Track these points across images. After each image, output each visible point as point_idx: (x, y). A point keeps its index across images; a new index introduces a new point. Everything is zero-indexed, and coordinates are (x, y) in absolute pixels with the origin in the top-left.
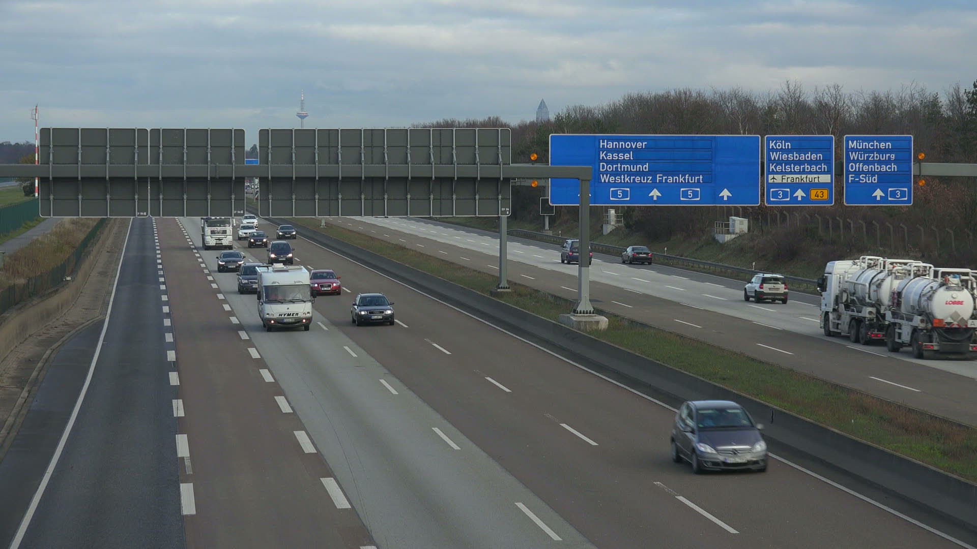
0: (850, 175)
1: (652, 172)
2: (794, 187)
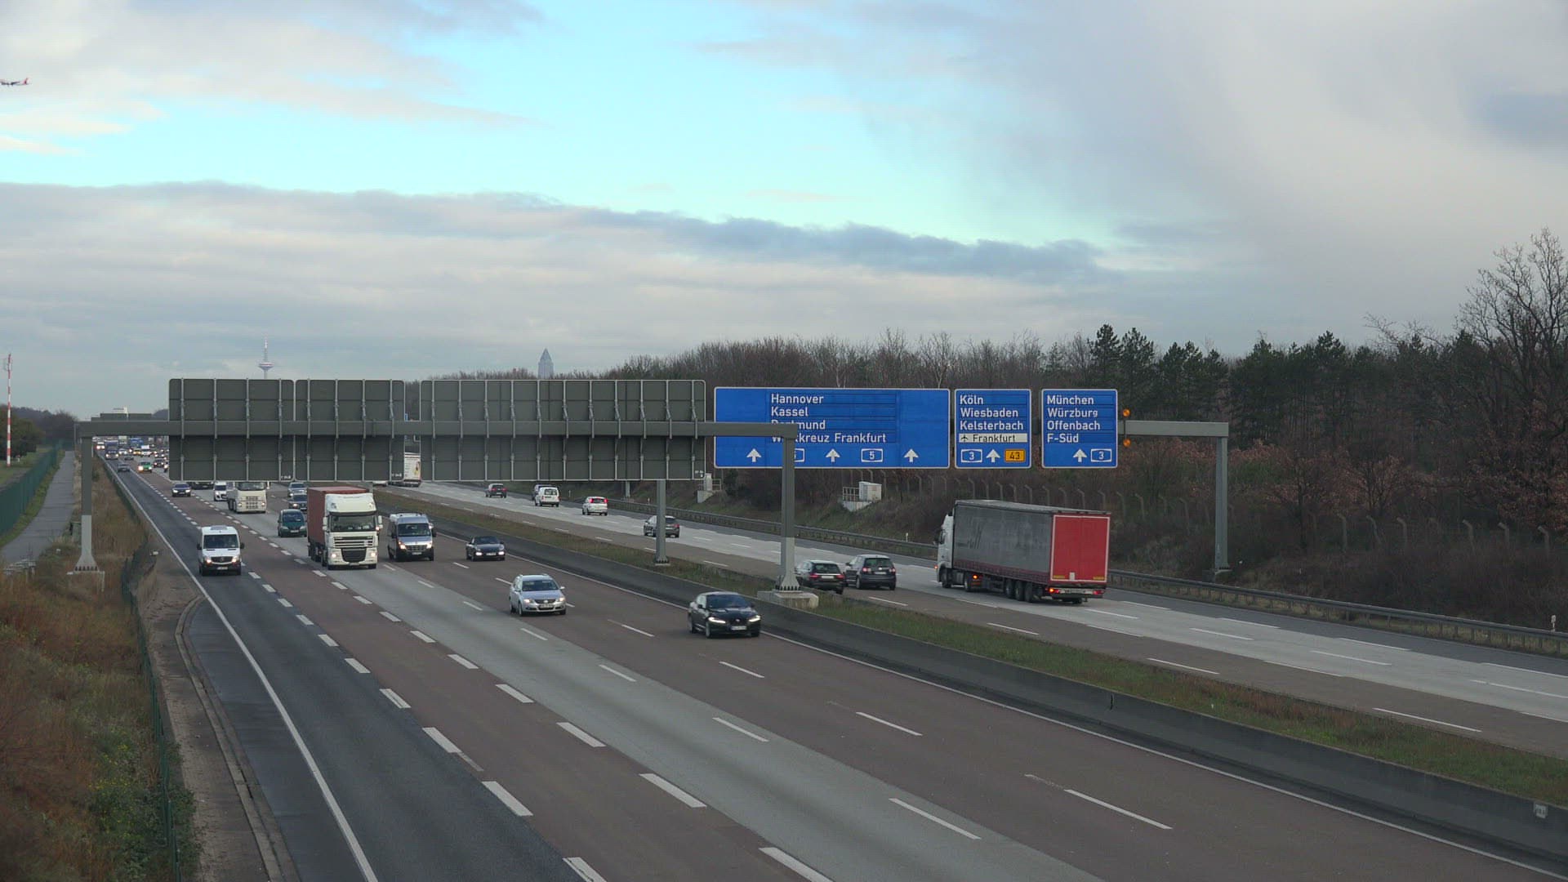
2: (988, 447)
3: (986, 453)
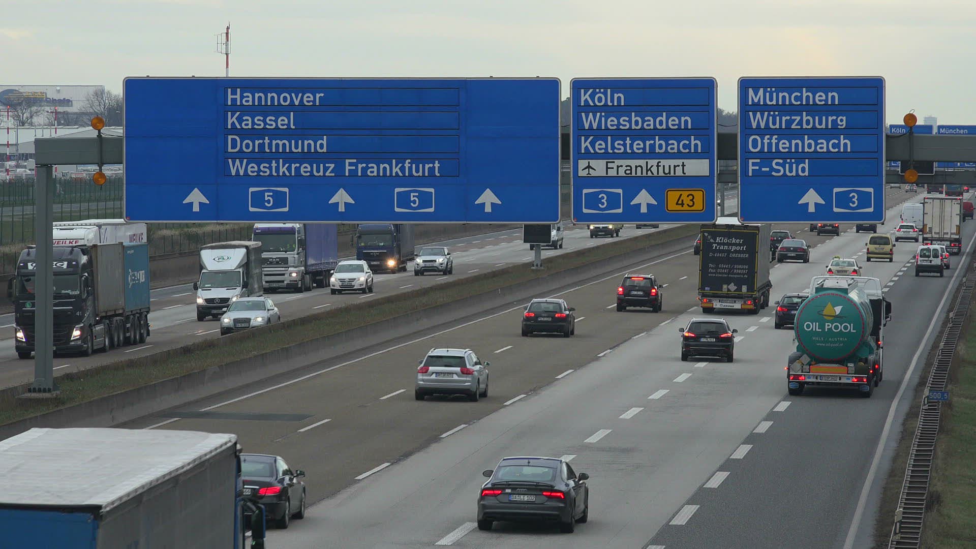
0: (751, 161)
1: (335, 155)
2: (632, 184)
3: (631, 193)
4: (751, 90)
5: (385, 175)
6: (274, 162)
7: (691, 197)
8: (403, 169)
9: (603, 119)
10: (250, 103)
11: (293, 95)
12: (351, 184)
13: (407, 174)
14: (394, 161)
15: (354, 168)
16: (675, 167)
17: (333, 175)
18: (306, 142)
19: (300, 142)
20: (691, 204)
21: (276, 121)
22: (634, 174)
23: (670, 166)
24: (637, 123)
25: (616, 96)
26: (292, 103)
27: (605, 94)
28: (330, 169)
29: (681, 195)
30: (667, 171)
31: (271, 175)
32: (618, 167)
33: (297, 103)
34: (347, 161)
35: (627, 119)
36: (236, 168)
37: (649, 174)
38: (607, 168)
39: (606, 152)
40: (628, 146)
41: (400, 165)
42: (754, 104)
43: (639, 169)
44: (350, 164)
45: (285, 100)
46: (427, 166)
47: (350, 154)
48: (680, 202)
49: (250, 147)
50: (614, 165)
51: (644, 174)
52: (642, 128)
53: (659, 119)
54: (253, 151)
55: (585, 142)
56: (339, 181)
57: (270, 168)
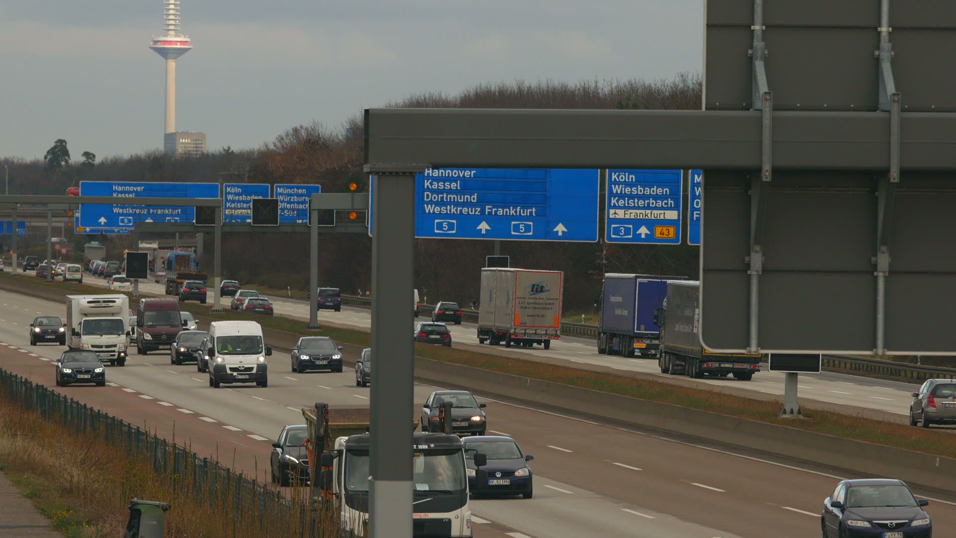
4: (696, 175)
5: (506, 215)
6: (449, 206)
7: (668, 231)
8: (516, 212)
9: (623, 189)
10: (437, 175)
11: (460, 171)
12: (490, 219)
13: (518, 215)
14: (511, 208)
15: (490, 210)
16: (660, 214)
17: (479, 214)
18: (466, 197)
19: (462, 196)
20: (668, 234)
21: (450, 185)
22: (638, 218)
23: (657, 214)
24: (641, 191)
25: (630, 176)
26: (459, 176)
27: (625, 175)
28: (477, 211)
29: (662, 229)
30: (656, 216)
31: (447, 213)
32: (630, 213)
33: (461, 176)
34: (487, 207)
35: (636, 188)
36: (429, 209)
37: (647, 217)
38: (625, 214)
39: (625, 206)
40: (636, 203)
41: (514, 210)
42: (698, 183)
43: (641, 215)
44: (489, 209)
45: (455, 173)
46: (529, 210)
47: (488, 203)
48: (662, 233)
49: (436, 198)
50: (628, 212)
51: (644, 218)
52: (644, 194)
53: (652, 189)
54: (438, 201)
55: (614, 199)
56: (482, 217)
57: (447, 209)
